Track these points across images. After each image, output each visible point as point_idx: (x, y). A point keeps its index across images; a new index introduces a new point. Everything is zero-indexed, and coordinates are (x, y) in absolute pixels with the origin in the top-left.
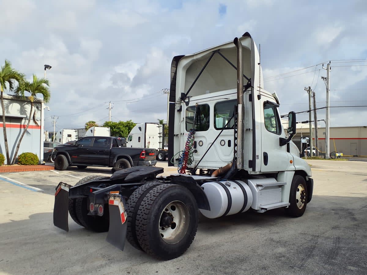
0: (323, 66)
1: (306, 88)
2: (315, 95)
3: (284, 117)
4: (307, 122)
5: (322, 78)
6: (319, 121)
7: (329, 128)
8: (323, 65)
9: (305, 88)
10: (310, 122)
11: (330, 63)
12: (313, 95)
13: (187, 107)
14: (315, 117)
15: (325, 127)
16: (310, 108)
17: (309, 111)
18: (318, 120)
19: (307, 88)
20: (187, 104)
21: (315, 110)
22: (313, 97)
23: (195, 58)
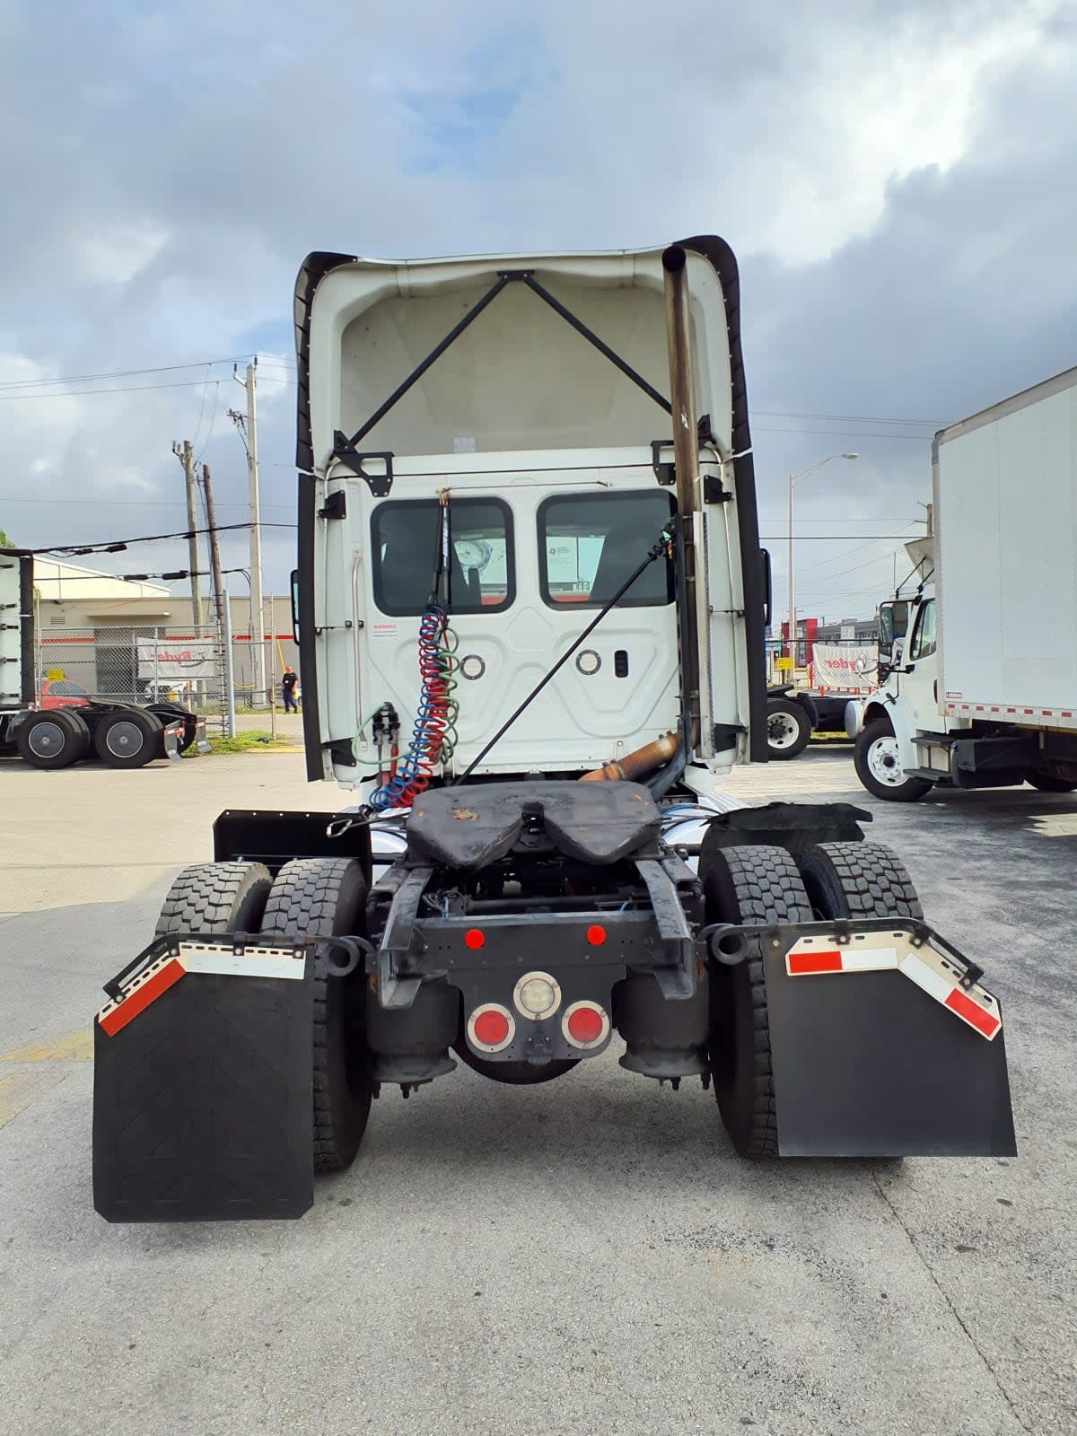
0: (235, 370)
1: (177, 444)
2: (209, 477)
3: (91, 551)
4: (182, 575)
5: (232, 413)
6: (226, 572)
7: (261, 598)
8: (236, 365)
9: (174, 443)
10: (194, 574)
11: (256, 363)
12: (202, 476)
13: (381, 500)
14: (214, 561)
15: (247, 593)
16: (192, 524)
17: (191, 535)
18: (222, 567)
19: (179, 446)
20: (380, 485)
21: (211, 530)
22: (202, 483)
23: (404, 280)
